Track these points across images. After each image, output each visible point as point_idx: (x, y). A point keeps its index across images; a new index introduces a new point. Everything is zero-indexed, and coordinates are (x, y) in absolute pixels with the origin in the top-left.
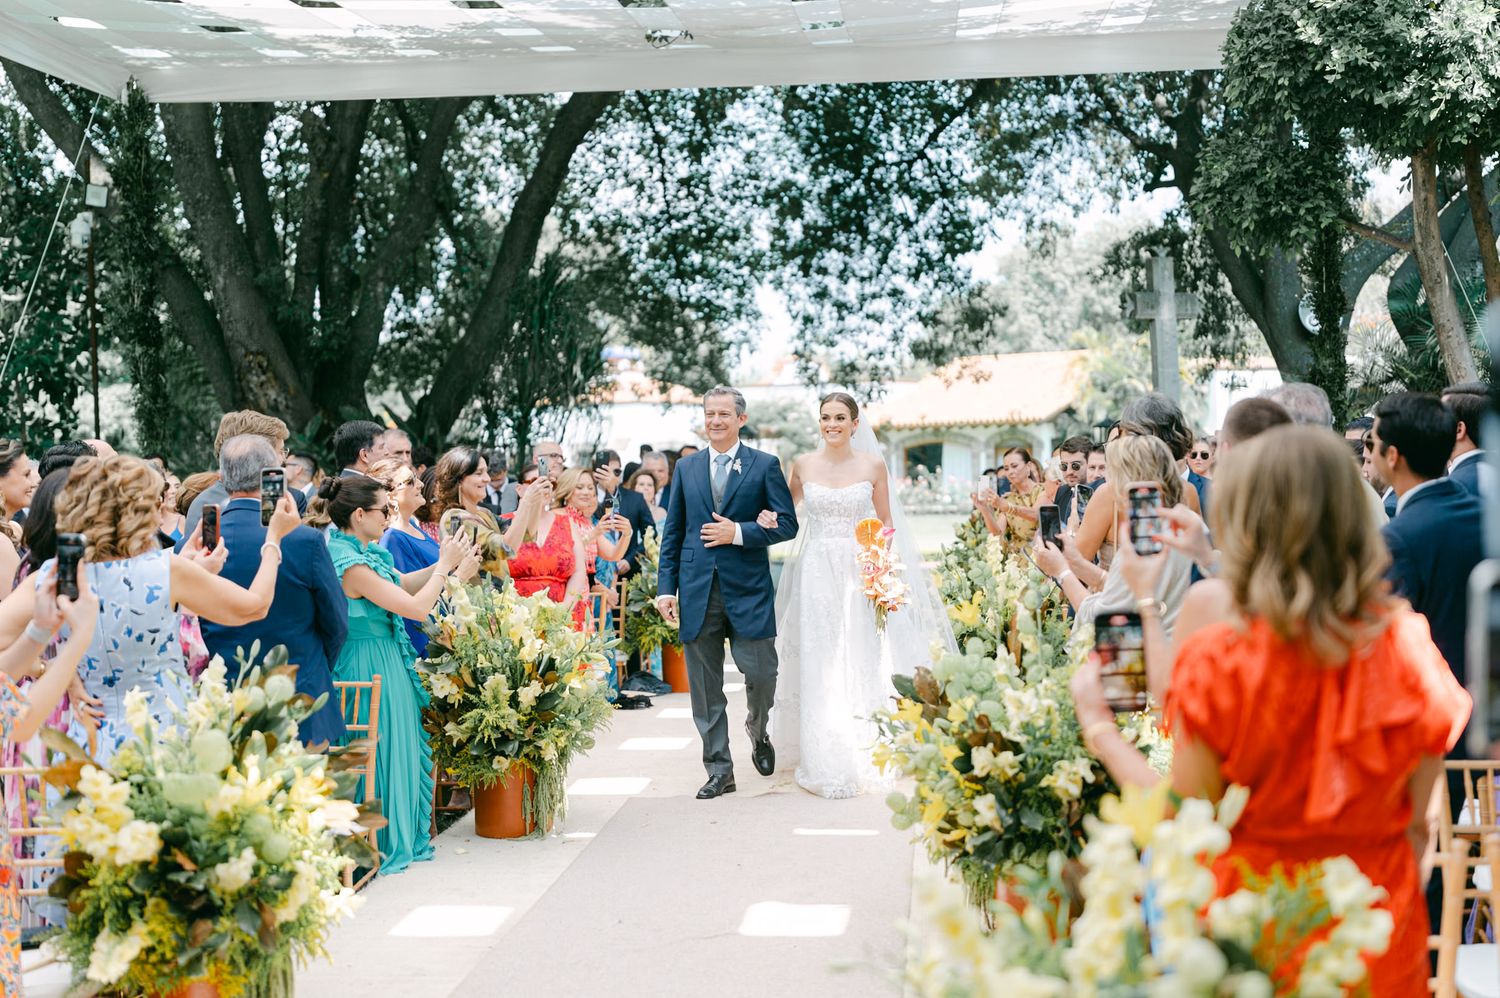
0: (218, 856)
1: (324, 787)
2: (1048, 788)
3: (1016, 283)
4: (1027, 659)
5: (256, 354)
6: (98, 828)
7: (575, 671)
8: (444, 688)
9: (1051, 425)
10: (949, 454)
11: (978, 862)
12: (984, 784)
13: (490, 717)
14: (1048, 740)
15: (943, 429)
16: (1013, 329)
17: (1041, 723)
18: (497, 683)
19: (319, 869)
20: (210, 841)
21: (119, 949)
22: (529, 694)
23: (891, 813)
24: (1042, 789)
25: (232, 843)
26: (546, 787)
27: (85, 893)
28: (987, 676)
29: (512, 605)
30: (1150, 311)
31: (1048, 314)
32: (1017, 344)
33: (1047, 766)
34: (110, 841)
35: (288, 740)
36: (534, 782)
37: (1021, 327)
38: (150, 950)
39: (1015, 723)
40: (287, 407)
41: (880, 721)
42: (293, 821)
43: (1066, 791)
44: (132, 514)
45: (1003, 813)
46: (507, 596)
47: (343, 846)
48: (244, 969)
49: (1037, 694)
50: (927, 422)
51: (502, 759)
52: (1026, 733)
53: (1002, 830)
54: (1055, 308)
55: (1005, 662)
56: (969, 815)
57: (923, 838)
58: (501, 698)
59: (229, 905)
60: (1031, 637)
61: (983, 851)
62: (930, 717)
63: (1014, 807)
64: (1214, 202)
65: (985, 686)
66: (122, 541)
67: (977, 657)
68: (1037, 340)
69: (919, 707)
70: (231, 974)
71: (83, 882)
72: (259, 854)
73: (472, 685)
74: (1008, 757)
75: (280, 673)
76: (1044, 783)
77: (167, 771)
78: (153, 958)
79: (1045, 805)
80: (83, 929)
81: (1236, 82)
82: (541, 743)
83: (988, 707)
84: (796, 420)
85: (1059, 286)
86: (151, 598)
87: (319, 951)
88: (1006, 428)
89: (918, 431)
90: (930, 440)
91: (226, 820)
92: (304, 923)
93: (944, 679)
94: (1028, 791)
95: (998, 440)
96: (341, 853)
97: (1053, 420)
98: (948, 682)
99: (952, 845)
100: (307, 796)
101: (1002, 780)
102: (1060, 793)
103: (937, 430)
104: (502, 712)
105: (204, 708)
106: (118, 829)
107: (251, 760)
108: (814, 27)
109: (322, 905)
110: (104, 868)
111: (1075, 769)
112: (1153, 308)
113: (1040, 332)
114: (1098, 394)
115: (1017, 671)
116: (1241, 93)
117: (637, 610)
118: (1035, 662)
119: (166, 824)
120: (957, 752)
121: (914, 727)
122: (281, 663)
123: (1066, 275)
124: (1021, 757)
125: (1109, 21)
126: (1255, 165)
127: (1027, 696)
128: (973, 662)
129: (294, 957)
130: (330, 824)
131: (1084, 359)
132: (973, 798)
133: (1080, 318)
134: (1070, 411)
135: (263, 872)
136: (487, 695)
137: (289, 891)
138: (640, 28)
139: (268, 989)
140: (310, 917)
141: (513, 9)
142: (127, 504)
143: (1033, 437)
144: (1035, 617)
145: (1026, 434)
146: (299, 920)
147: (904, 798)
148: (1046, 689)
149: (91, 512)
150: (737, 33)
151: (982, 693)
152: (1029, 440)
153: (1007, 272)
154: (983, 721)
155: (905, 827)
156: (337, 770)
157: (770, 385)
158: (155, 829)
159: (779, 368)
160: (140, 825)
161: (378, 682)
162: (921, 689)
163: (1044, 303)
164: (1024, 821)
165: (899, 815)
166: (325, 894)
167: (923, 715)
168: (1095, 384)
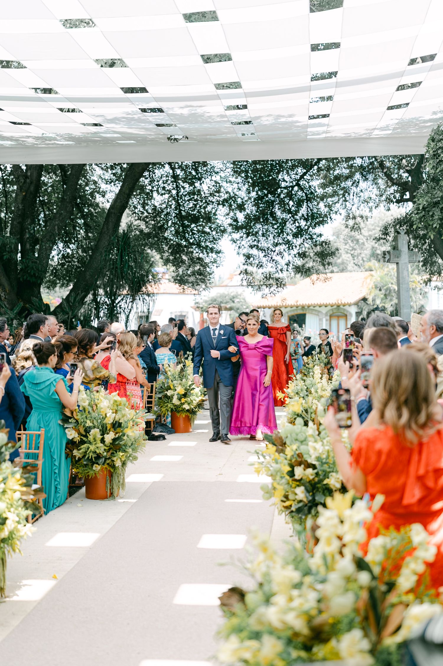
1: (20, 482)
2: (327, 484)
3: (341, 240)
4: (321, 428)
7: (129, 427)
8: (72, 434)
9: (356, 306)
10: (309, 319)
11: (297, 515)
12: (300, 482)
13: (92, 448)
14: (327, 464)
15: (306, 307)
16: (339, 261)
17: (324, 456)
18: (95, 433)
19: (18, 516)
22: (109, 437)
23: (263, 493)
24: (325, 485)
26: (116, 477)
28: (304, 435)
29: (102, 398)
30: (396, 259)
31: (356, 254)
32: (341, 268)
33: (326, 475)
35: (5, 461)
36: (111, 475)
37: (343, 260)
39: (313, 457)
40: (5, 298)
41: (258, 453)
42: (6, 496)
43: (334, 486)
45: (308, 495)
46: (101, 394)
47: (28, 505)
49: (323, 445)
50: (298, 304)
51: (97, 465)
52: (318, 461)
53: (307, 502)
54: (359, 251)
55: (312, 428)
56: (293, 495)
57: (274, 504)
58: (97, 439)
61: (299, 510)
62: (279, 452)
63: (312, 492)
64: (421, 215)
65: (302, 439)
67: (300, 427)
68: (350, 266)
69: (275, 448)
73: (84, 434)
74: (310, 471)
75: (2, 432)
76: (325, 482)
79: (326, 491)
81: (431, 162)
82: (114, 459)
83: (302, 449)
84: (238, 302)
85: (361, 241)
87: (17, 551)
88: (335, 307)
89: (295, 308)
90: (300, 312)
92: (11, 538)
93: (285, 436)
94: (319, 485)
95: (331, 312)
96: (27, 509)
97: (356, 304)
98: (287, 437)
99: (287, 508)
100: (13, 486)
101: (308, 480)
102: (332, 487)
103: (303, 307)
104: (98, 445)
108: (243, 135)
109: (18, 531)
111: (338, 476)
112: (398, 257)
113: (352, 262)
114: (377, 292)
115: (317, 433)
116: (434, 166)
117: (160, 396)
120: (288, 469)
121: (272, 456)
123: (364, 236)
124: (316, 471)
125: (376, 132)
126: (439, 199)
127: (318, 446)
128: (298, 429)
129: (6, 552)
131: (372, 275)
132: (295, 487)
133: (371, 256)
134: (365, 300)
136: (91, 438)
137: (5, 526)
138: (164, 134)
140: (14, 536)
141: (107, 126)
143: (347, 311)
145: (344, 310)
146: (9, 537)
147: (267, 487)
148: (327, 442)
150: (208, 137)
151: (301, 442)
152: (345, 313)
153: (337, 234)
154: (300, 455)
155: (268, 499)
156: (25, 473)
157: (226, 286)
159: (231, 278)
161: (43, 432)
162: (276, 440)
163: (354, 249)
164: (317, 498)
165: (266, 494)
166: (20, 527)
167: (277, 451)
168: (376, 287)
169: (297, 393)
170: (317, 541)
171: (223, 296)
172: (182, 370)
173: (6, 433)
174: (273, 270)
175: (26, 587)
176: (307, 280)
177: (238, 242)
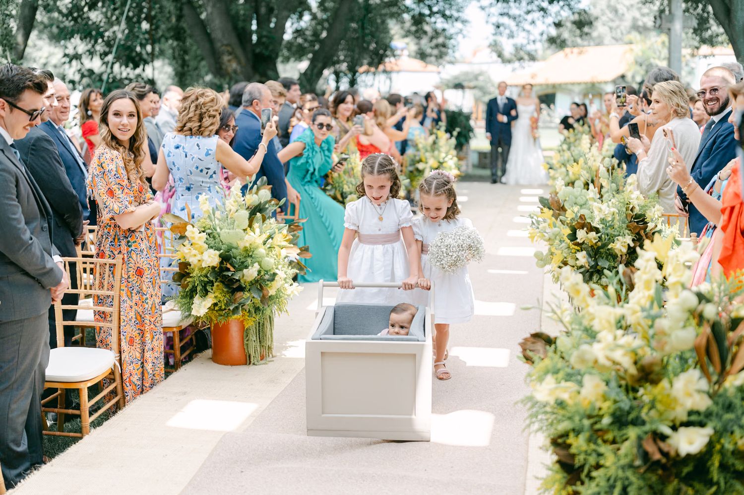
0: (244, 266)
1: (287, 238)
2: (611, 249)
3: (598, 10)
4: (603, 190)
5: (227, 45)
6: (194, 252)
9: (613, 84)
10: (559, 98)
12: (581, 246)
14: (612, 227)
15: (557, 86)
16: (596, 33)
17: (610, 219)
19: (285, 273)
20: (240, 259)
21: (204, 303)
23: (536, 260)
24: (608, 249)
25: (249, 260)
27: (188, 280)
28: (584, 198)
30: (669, 24)
31: (614, 26)
32: (597, 42)
33: (612, 239)
34: (199, 257)
35: (269, 217)
37: (600, 33)
38: (215, 305)
39: (597, 219)
41: (532, 218)
42: (274, 252)
43: (620, 250)
44: (207, 118)
45: (590, 260)
47: (293, 265)
48: (254, 315)
49: (608, 206)
50: (547, 82)
52: (602, 223)
53: (589, 268)
54: (617, 23)
55: (593, 191)
56: (573, 260)
57: (551, 271)
59: (248, 287)
60: (606, 180)
62: (556, 216)
63: (595, 258)
65: (583, 203)
66: (202, 129)
67: (579, 189)
68: (607, 39)
69: (551, 212)
70: (249, 316)
71: (187, 275)
72: (260, 265)
74: (593, 234)
75: (265, 188)
76: (610, 247)
77: (221, 229)
78: (217, 308)
79: (610, 257)
80: (187, 295)
83: (584, 212)
84: (483, 80)
85: (620, 12)
86: (207, 154)
87: (284, 309)
88: (590, 85)
89: (544, 87)
90: (550, 91)
91: (246, 250)
92: (278, 296)
93: (564, 199)
94: (602, 250)
95: (585, 91)
96: (292, 268)
97: (614, 82)
98: (565, 200)
100: (280, 241)
101: (590, 245)
102: (617, 251)
103: (554, 86)
105: (233, 204)
106: (202, 253)
107: (256, 225)
109: (285, 289)
110: (196, 269)
111: (625, 240)
112: (671, 23)
113: (609, 36)
114: (638, 68)
115: (599, 196)
118: (607, 192)
119: (222, 251)
120: (570, 232)
121: (549, 221)
122: (264, 185)
123: (624, 6)
124: (599, 235)
127: (604, 206)
128: (577, 192)
129: (274, 311)
130: (288, 255)
131: (632, 49)
132: (576, 253)
133: (631, 28)
134: (623, 77)
135: (262, 273)
137: (273, 282)
139: (263, 324)
140: (281, 294)
142: (205, 113)
144: (608, 171)
145: (600, 88)
146: (276, 294)
147: (542, 254)
148: (613, 204)
149: (191, 115)
151: (581, 206)
154: (582, 217)
155: (543, 266)
156: (290, 232)
157: (470, 63)
158: (218, 253)
159: (474, 54)
160: (211, 251)
162: (553, 204)
163: (612, 21)
164: (599, 264)
165: (540, 261)
166: (286, 285)
167: (553, 215)
168: (636, 62)
169: (563, 164)
170: (631, 287)
171: (466, 74)
172: (434, 143)
173: (269, 190)
174: (525, 42)
175: (292, 348)
176: (561, 54)
177: (487, 10)
